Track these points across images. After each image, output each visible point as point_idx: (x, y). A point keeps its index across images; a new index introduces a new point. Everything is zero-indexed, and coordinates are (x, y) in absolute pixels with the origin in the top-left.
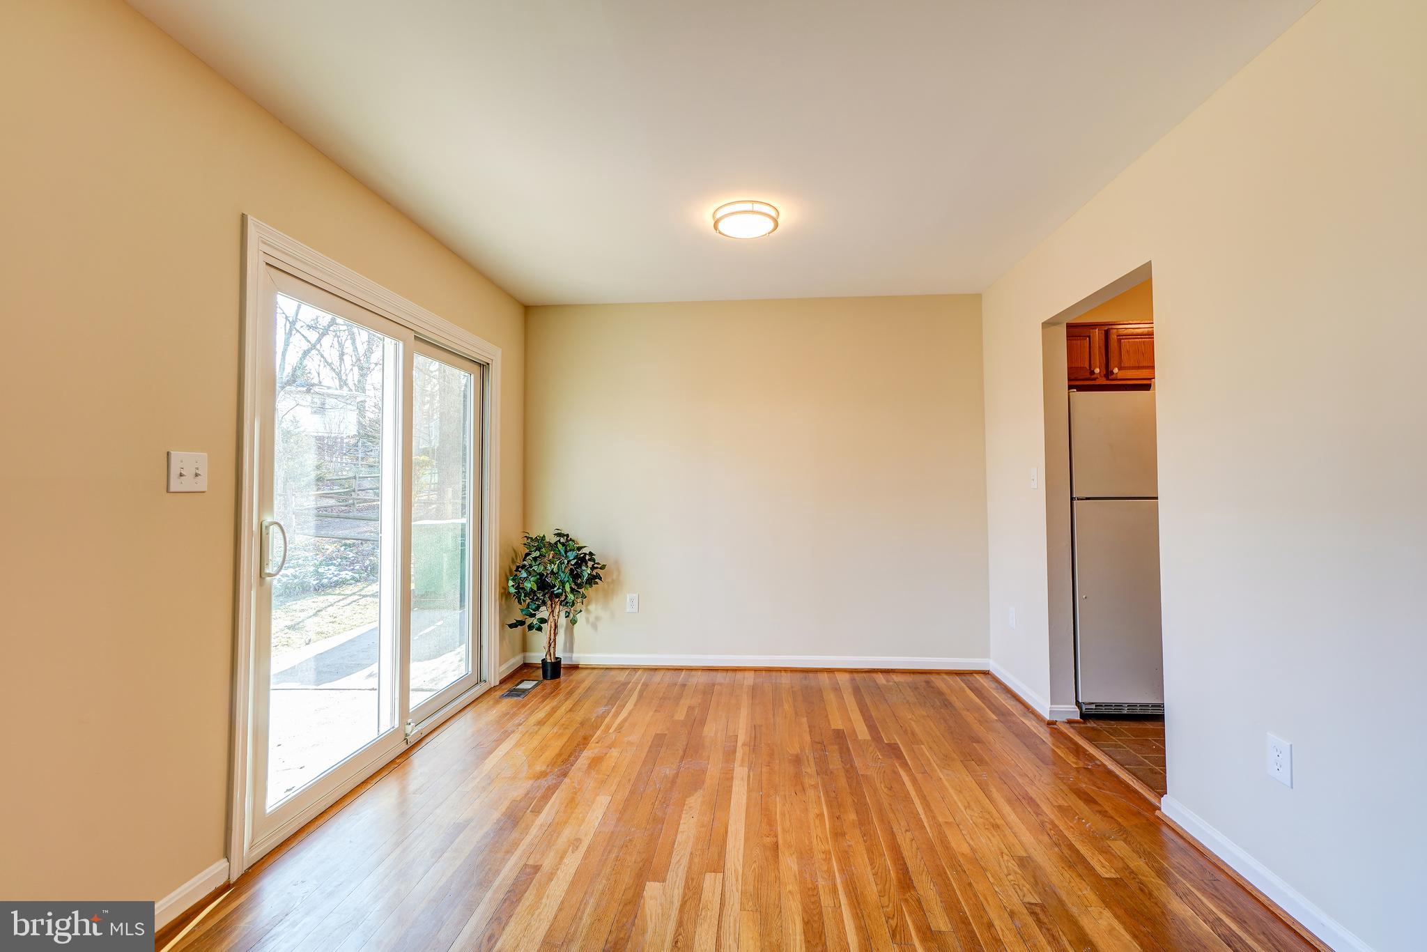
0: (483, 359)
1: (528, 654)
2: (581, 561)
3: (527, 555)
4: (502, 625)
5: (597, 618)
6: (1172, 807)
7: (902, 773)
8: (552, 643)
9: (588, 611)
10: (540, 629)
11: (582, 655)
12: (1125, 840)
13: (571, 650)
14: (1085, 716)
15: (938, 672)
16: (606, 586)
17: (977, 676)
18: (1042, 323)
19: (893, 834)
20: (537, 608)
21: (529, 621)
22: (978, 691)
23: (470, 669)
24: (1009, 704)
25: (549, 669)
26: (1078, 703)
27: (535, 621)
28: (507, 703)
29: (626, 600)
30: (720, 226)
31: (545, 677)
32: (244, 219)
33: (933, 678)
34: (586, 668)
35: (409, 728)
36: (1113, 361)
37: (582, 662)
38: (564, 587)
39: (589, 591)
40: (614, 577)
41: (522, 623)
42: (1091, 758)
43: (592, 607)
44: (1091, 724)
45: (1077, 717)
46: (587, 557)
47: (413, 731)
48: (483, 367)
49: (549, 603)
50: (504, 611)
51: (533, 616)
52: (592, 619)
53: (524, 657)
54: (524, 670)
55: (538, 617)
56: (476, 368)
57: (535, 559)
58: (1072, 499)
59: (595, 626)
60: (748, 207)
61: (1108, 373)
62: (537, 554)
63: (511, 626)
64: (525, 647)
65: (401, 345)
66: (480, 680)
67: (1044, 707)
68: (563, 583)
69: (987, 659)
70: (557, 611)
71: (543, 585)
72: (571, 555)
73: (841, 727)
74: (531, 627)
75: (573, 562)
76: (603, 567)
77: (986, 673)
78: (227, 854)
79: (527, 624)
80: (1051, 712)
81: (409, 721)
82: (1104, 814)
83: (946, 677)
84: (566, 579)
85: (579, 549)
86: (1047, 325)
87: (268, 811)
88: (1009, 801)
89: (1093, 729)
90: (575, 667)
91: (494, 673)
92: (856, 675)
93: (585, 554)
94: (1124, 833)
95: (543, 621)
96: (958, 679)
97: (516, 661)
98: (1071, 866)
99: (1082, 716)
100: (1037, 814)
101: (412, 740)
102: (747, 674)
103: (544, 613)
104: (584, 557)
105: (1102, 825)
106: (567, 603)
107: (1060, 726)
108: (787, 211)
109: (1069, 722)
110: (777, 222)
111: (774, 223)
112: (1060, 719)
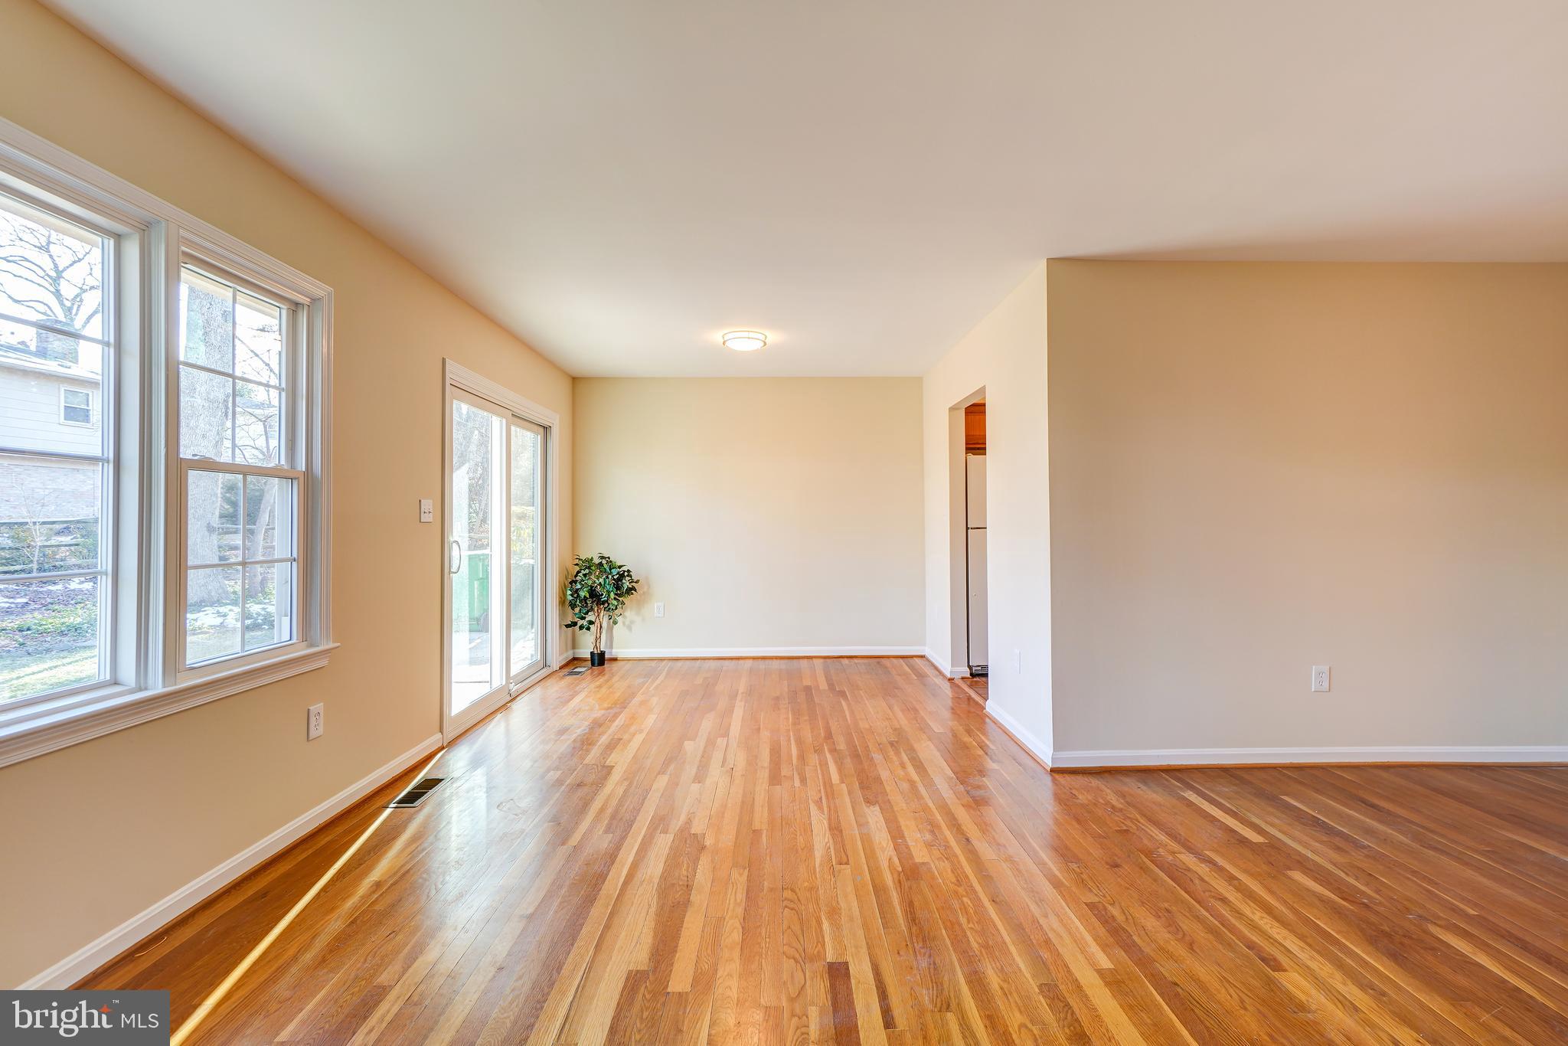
0: (546, 423)
1: (577, 651)
2: (622, 576)
3: (578, 572)
4: (560, 626)
5: (632, 622)
6: (992, 707)
7: (843, 703)
8: (598, 639)
9: (625, 617)
10: (588, 629)
11: (618, 650)
13: (611, 647)
15: (888, 657)
16: (638, 597)
17: (915, 658)
18: (950, 408)
19: (828, 723)
20: (587, 613)
21: (580, 622)
22: (912, 668)
23: (539, 657)
24: (929, 671)
25: (596, 658)
26: (970, 667)
27: (585, 623)
28: (569, 679)
29: (655, 607)
30: (727, 344)
31: (593, 664)
32: (444, 360)
33: (883, 660)
34: (623, 660)
35: (511, 686)
37: (620, 656)
38: (609, 595)
39: (626, 599)
40: (645, 590)
41: (574, 624)
43: (628, 614)
44: (976, 679)
45: (968, 675)
46: (626, 574)
47: (514, 688)
48: (546, 429)
49: (596, 609)
50: (562, 614)
51: (584, 618)
52: (627, 623)
53: (574, 653)
54: (575, 661)
55: (587, 619)
56: (542, 430)
57: (585, 575)
58: (967, 528)
59: (630, 628)
60: (746, 334)
62: (587, 571)
63: (568, 626)
64: (574, 645)
65: (504, 421)
66: (545, 665)
67: (947, 668)
68: (609, 592)
69: (924, 647)
70: (602, 614)
71: (593, 593)
72: (614, 572)
73: (809, 684)
74: (581, 628)
75: (615, 577)
76: (637, 582)
77: (922, 657)
78: (441, 731)
79: (579, 625)
80: (951, 672)
81: (511, 681)
83: (893, 660)
84: (611, 589)
85: (620, 567)
86: (952, 409)
87: (453, 714)
88: (902, 711)
89: (975, 682)
90: (615, 660)
91: (556, 660)
92: (828, 660)
93: (624, 571)
95: (591, 623)
96: (901, 660)
97: (569, 655)
99: (971, 674)
101: (514, 695)
102: (747, 661)
103: (591, 617)
104: (624, 574)
106: (609, 609)
107: (956, 681)
108: (773, 337)
109: (963, 678)
110: (765, 344)
111: (763, 344)
112: (957, 677)
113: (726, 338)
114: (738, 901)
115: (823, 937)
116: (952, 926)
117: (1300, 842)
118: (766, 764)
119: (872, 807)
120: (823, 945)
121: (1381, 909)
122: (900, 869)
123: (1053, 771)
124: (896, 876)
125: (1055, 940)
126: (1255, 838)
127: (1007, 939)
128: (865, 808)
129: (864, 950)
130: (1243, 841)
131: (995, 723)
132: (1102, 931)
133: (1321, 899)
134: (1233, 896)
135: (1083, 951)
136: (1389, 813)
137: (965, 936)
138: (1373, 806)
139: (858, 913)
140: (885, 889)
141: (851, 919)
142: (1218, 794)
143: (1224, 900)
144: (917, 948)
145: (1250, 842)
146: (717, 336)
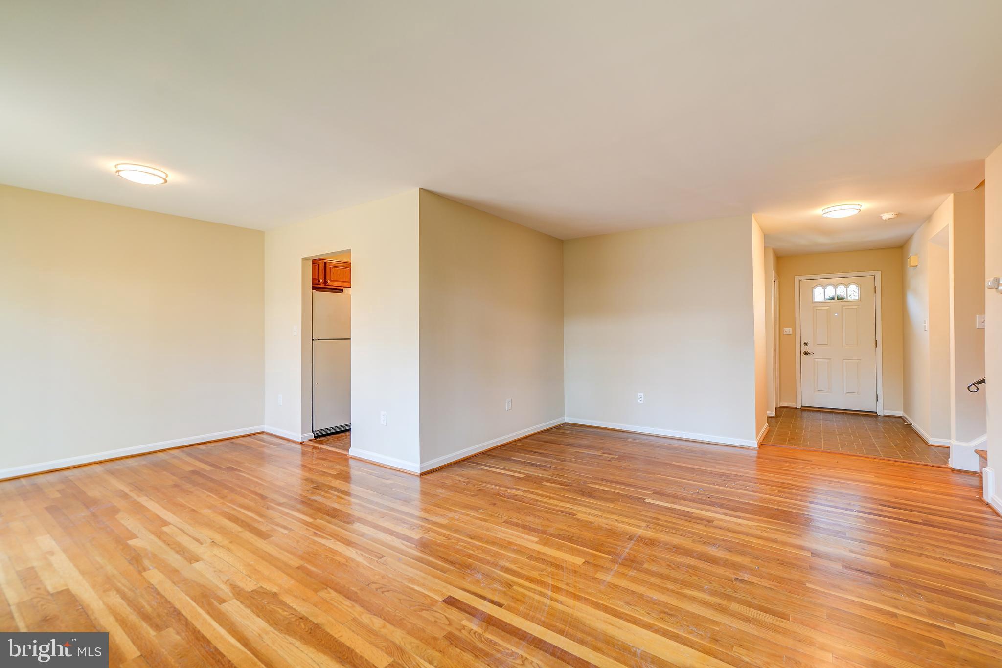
7: (241, 474)
12: (339, 465)
14: (316, 437)
15: (236, 438)
17: (258, 435)
19: (250, 490)
24: (280, 441)
26: (313, 432)
30: (120, 174)
33: (233, 440)
36: (328, 277)
42: (322, 449)
44: (318, 439)
45: (313, 438)
58: (313, 340)
61: (325, 283)
67: (298, 437)
69: (263, 426)
77: (263, 433)
80: (302, 438)
82: (330, 461)
83: (241, 438)
86: (305, 259)
89: (320, 440)
94: (338, 463)
96: (248, 438)
98: (323, 475)
100: (307, 468)
105: (330, 464)
107: (305, 443)
108: (174, 177)
109: (310, 440)
110: (166, 181)
111: (163, 181)
112: (306, 440)
113: (120, 168)
114: (351, 605)
115: (423, 593)
116: (470, 556)
117: (534, 472)
118: (240, 529)
119: (354, 525)
120: (429, 596)
121: (574, 485)
122: (414, 546)
123: (422, 474)
124: (416, 549)
125: (511, 540)
126: (522, 476)
127: (497, 550)
128: (351, 526)
129: (449, 586)
130: (519, 478)
131: (362, 461)
132: (520, 529)
133: (558, 488)
134: (539, 498)
135: (524, 539)
136: (544, 454)
137: (478, 556)
138: (537, 452)
139: (423, 574)
140: (420, 557)
141: (424, 578)
142: (491, 463)
143: (538, 501)
144: (470, 572)
145: (521, 478)
146: (109, 165)
